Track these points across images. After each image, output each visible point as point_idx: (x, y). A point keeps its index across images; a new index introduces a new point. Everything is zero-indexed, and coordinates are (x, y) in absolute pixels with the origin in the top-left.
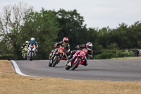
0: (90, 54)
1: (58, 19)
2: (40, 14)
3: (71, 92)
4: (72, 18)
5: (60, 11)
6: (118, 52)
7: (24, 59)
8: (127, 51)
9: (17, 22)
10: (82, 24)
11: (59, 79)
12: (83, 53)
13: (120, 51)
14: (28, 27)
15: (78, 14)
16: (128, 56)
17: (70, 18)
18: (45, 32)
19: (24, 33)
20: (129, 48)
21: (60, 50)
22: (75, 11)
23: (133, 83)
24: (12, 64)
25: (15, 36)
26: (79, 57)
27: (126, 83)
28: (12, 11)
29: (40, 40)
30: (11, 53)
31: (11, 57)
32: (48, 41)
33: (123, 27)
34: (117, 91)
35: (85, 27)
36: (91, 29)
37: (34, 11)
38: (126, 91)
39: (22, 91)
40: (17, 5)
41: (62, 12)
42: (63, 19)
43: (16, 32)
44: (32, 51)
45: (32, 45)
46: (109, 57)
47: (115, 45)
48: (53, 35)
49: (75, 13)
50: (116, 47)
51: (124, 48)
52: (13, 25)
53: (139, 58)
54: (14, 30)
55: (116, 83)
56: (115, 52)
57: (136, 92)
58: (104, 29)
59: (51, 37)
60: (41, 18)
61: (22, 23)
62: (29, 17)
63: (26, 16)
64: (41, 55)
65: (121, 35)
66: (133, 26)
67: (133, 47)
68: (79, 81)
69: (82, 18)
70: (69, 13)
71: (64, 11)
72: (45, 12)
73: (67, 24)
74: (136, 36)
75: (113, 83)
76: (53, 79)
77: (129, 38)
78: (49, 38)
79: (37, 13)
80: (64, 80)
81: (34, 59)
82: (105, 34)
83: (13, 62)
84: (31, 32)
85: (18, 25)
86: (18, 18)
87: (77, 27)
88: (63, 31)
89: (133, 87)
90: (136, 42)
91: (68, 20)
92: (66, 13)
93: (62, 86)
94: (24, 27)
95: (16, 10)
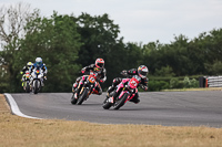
0: (145, 84)
1: (79, 28)
2: (51, 21)
3: (99, 143)
4: (101, 26)
5: (82, 17)
6: (174, 80)
7: (24, 92)
8: (187, 79)
9: (14, 33)
10: (116, 36)
11: (80, 122)
12: (133, 82)
13: (176, 79)
14: (31, 41)
15: (110, 22)
16: (189, 87)
17: (97, 27)
18: (58, 49)
19: (25, 50)
20: (190, 74)
21: (91, 78)
22: (106, 15)
23: (196, 129)
24: (7, 100)
25: (11, 56)
26: (126, 89)
27: (185, 129)
28: (7, 16)
29: (51, 61)
30: (4, 81)
31: (4, 88)
32: (63, 63)
33: (181, 42)
34: (172, 142)
35: (121, 41)
36: (130, 45)
37: (42, 16)
38: (186, 141)
39: (23, 141)
40: (15, 6)
41: (86, 17)
42: (86, 28)
43: (12, 49)
44: (37, 79)
45: (38, 69)
46: (160, 88)
47: (168, 69)
48: (72, 54)
49: (105, 19)
50: (170, 72)
51: (183, 74)
52: (8, 39)
53: (206, 89)
54: (10, 46)
55: (170, 128)
56: (168, 81)
57: (201, 144)
58: (152, 45)
59: (67, 57)
60: (52, 27)
61: (22, 35)
62: (33, 25)
63: (28, 24)
64: (52, 85)
65: (179, 53)
66: (196, 40)
67: (198, 72)
68: (112, 126)
69: (117, 26)
70: (96, 19)
71: (88, 15)
72: (58, 18)
73: (94, 36)
74: (201, 55)
75: (164, 128)
76: (71, 123)
77: (191, 58)
78: (65, 59)
79: (45, 20)
80: (87, 125)
81: (41, 92)
82: (153, 53)
83: (8, 95)
84: (37, 48)
85: (15, 38)
86: (16, 27)
87: (109, 41)
88: (87, 47)
89: (197, 136)
90: (202, 64)
91: (95, 31)
92: (91, 19)
93: (86, 133)
94: (25, 42)
95: (13, 14)
